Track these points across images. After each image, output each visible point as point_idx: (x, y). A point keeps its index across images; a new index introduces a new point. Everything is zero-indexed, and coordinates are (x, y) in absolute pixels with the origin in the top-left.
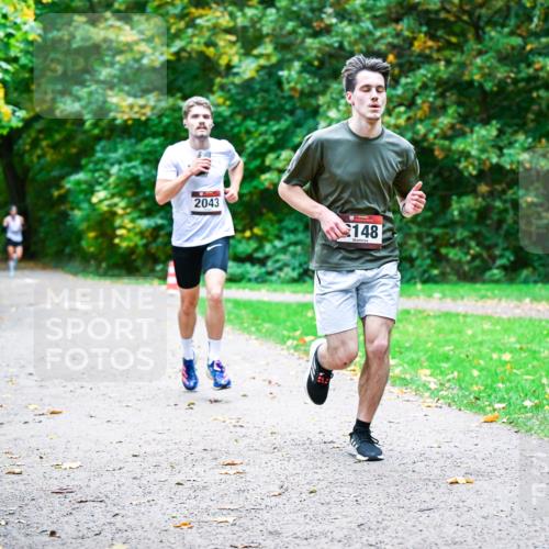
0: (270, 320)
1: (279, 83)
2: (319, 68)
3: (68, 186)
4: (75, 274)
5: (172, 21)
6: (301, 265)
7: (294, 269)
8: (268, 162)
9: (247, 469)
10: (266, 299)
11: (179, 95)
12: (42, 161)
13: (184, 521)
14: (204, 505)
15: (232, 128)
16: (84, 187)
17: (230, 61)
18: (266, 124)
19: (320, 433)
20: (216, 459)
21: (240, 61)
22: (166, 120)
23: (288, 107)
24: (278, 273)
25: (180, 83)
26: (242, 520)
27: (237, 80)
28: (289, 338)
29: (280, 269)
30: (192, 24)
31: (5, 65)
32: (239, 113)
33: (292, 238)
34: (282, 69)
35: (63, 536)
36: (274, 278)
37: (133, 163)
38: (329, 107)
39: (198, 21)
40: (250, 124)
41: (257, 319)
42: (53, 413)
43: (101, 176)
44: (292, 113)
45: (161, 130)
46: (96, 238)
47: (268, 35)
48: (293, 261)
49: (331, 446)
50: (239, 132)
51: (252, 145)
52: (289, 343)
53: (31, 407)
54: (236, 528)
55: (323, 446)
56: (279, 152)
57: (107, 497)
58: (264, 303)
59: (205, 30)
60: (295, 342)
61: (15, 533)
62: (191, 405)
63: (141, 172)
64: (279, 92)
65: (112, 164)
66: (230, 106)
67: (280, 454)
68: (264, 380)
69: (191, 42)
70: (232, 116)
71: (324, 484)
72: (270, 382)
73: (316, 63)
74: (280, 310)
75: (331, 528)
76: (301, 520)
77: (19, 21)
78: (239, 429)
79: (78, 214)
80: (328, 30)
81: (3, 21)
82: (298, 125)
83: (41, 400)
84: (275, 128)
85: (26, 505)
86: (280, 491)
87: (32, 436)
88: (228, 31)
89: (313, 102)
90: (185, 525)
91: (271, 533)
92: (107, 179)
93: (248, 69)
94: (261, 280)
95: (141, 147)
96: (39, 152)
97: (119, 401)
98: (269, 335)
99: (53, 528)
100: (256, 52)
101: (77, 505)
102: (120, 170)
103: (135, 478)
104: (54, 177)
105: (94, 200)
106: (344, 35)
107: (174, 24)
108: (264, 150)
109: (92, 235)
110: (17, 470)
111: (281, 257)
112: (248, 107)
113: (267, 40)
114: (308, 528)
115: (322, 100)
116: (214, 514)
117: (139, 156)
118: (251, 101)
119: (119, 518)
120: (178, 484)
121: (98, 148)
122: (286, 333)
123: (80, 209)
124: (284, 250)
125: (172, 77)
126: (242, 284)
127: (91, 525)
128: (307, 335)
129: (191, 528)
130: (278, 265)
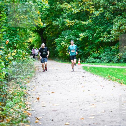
0: (102, 72)
1: (104, 17)
2: (113, 13)
3: (56, 41)
4: (57, 61)
5: (79, 3)
6: (109, 59)
7: (107, 60)
8: (101, 35)
9: (97, 106)
10: (101, 67)
11: (81, 20)
12: (50, 36)
13: (82, 118)
14: (87, 114)
15: (93, 27)
16: (59, 41)
17: (93, 12)
18: (101, 26)
19: (114, 98)
20: (89, 104)
21: (95, 12)
22: (78, 26)
23: (106, 22)
24: (104, 61)
25: (81, 17)
26: (96, 118)
27: (94, 16)
28: (106, 76)
29: (104, 60)
30: (84, 4)
31: (42, 14)
32: (95, 24)
33: (107, 53)
34: (105, 14)
35: (55, 121)
36: (103, 62)
37: (70, 36)
38: (115, 22)
39: (85, 3)
40: (97, 26)
41: (99, 71)
42: (52, 93)
43: (63, 39)
44: (107, 24)
45: (77, 28)
46: (62, 53)
47: (101, 6)
48: (107, 58)
49: (116, 101)
50: (95, 28)
51: (98, 31)
52: (106, 77)
53: (47, 91)
54: (94, 120)
55: (115, 101)
56: (104, 33)
57: (65, 112)
58: (100, 68)
59: (87, 5)
60: (108, 77)
61: (44, 120)
62: (84, 91)
63: (72, 38)
64: (104, 19)
65: (66, 36)
66: (92, 22)
67: (104, 103)
68: (101, 86)
69: (84, 8)
70: (93, 25)
71: (115, 110)
72: (102, 86)
73: (112, 12)
74: (104, 70)
75: (116, 120)
76: (109, 118)
77: (44, 4)
78: (95, 97)
79: (58, 47)
80: (115, 4)
81: (41, 4)
82: (108, 27)
83: (50, 90)
84: (103, 27)
85: (47, 114)
86: (104, 111)
87: (48, 98)
88: (92, 5)
89: (112, 21)
90: (83, 118)
91: (102, 121)
92: (64, 39)
93: (97, 14)
94: (100, 62)
95: (72, 32)
96: (49, 33)
97: (67, 90)
98: (102, 75)
99: (53, 119)
100: (98, 10)
101: (58, 114)
102: (67, 37)
103: (71, 108)
104: (53, 39)
105: (62, 44)
106: (119, 5)
107: (80, 4)
108: (101, 32)
109: (61, 52)
110: (44, 106)
111: (105, 57)
112: (97, 23)
113: (101, 7)
114: (111, 120)
115: (114, 21)
116: (89, 116)
117: (72, 34)
118: (97, 21)
119: (67, 117)
120: (81, 109)
121: (62, 32)
122: (105, 75)
123: (58, 46)
124: (105, 55)
125: (79, 16)
126: (95, 64)
127: (61, 118)
128: (110, 75)
129: (84, 119)
130: (104, 59)
